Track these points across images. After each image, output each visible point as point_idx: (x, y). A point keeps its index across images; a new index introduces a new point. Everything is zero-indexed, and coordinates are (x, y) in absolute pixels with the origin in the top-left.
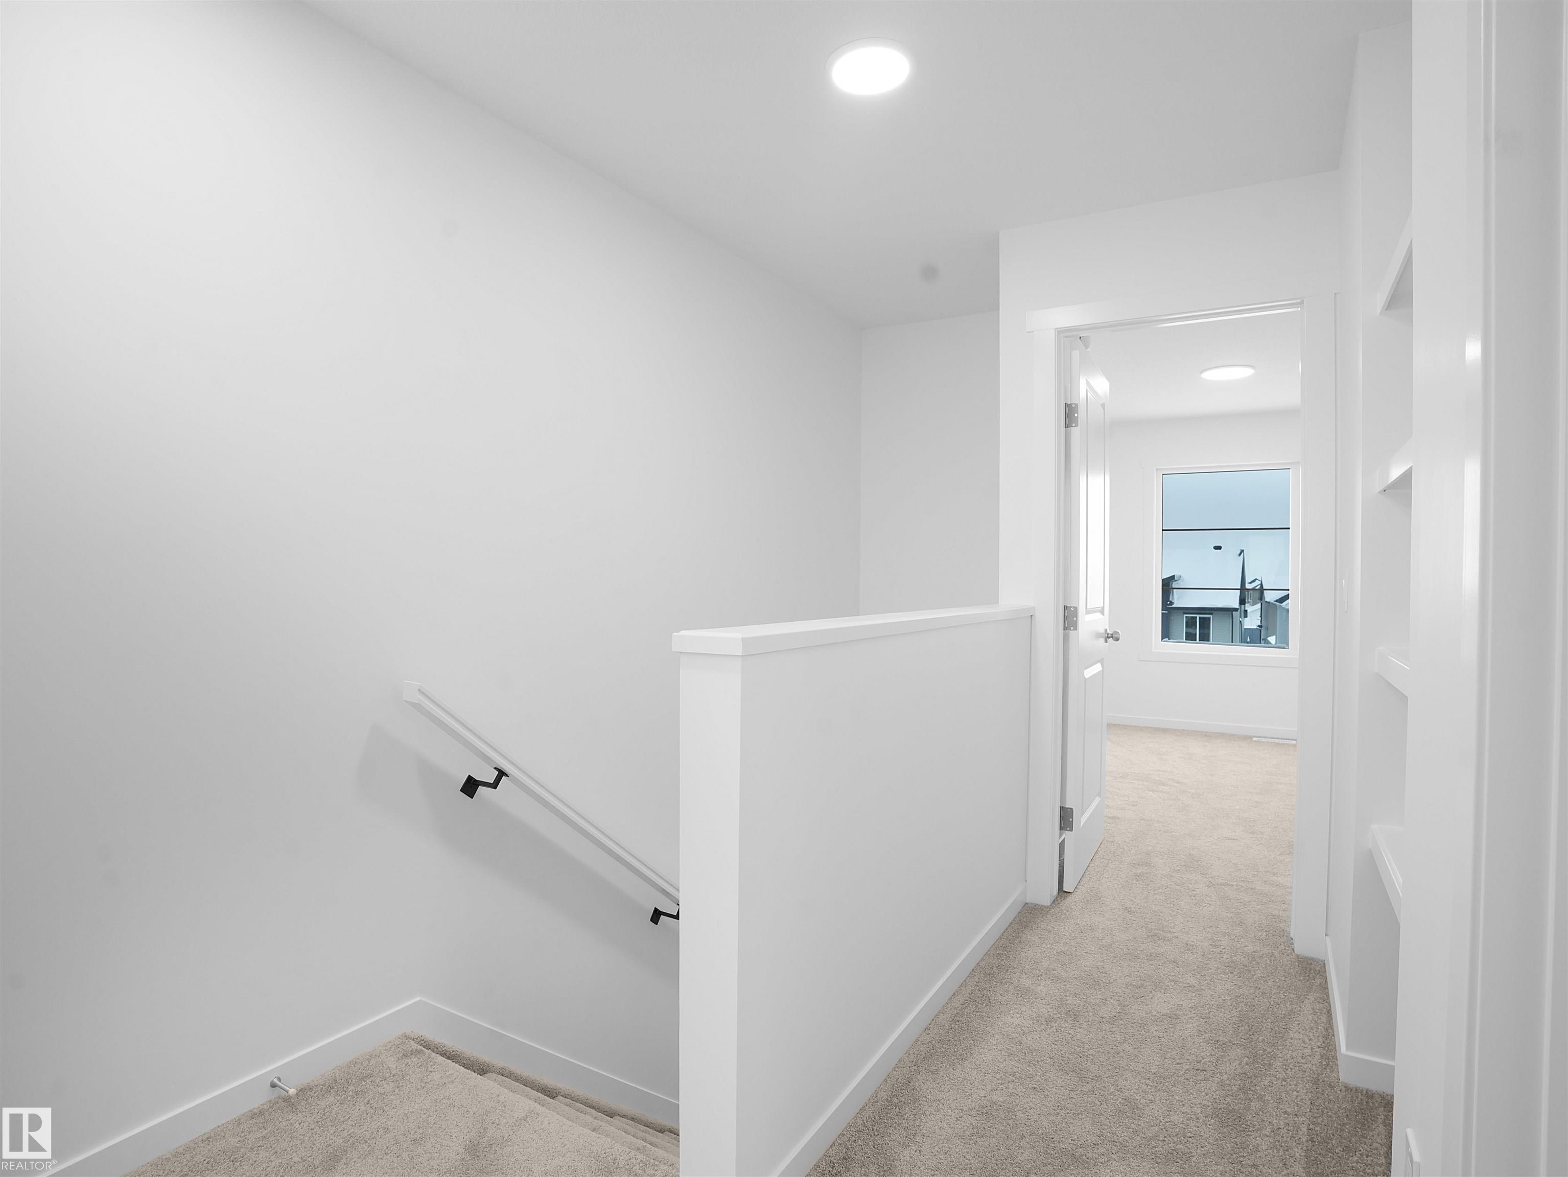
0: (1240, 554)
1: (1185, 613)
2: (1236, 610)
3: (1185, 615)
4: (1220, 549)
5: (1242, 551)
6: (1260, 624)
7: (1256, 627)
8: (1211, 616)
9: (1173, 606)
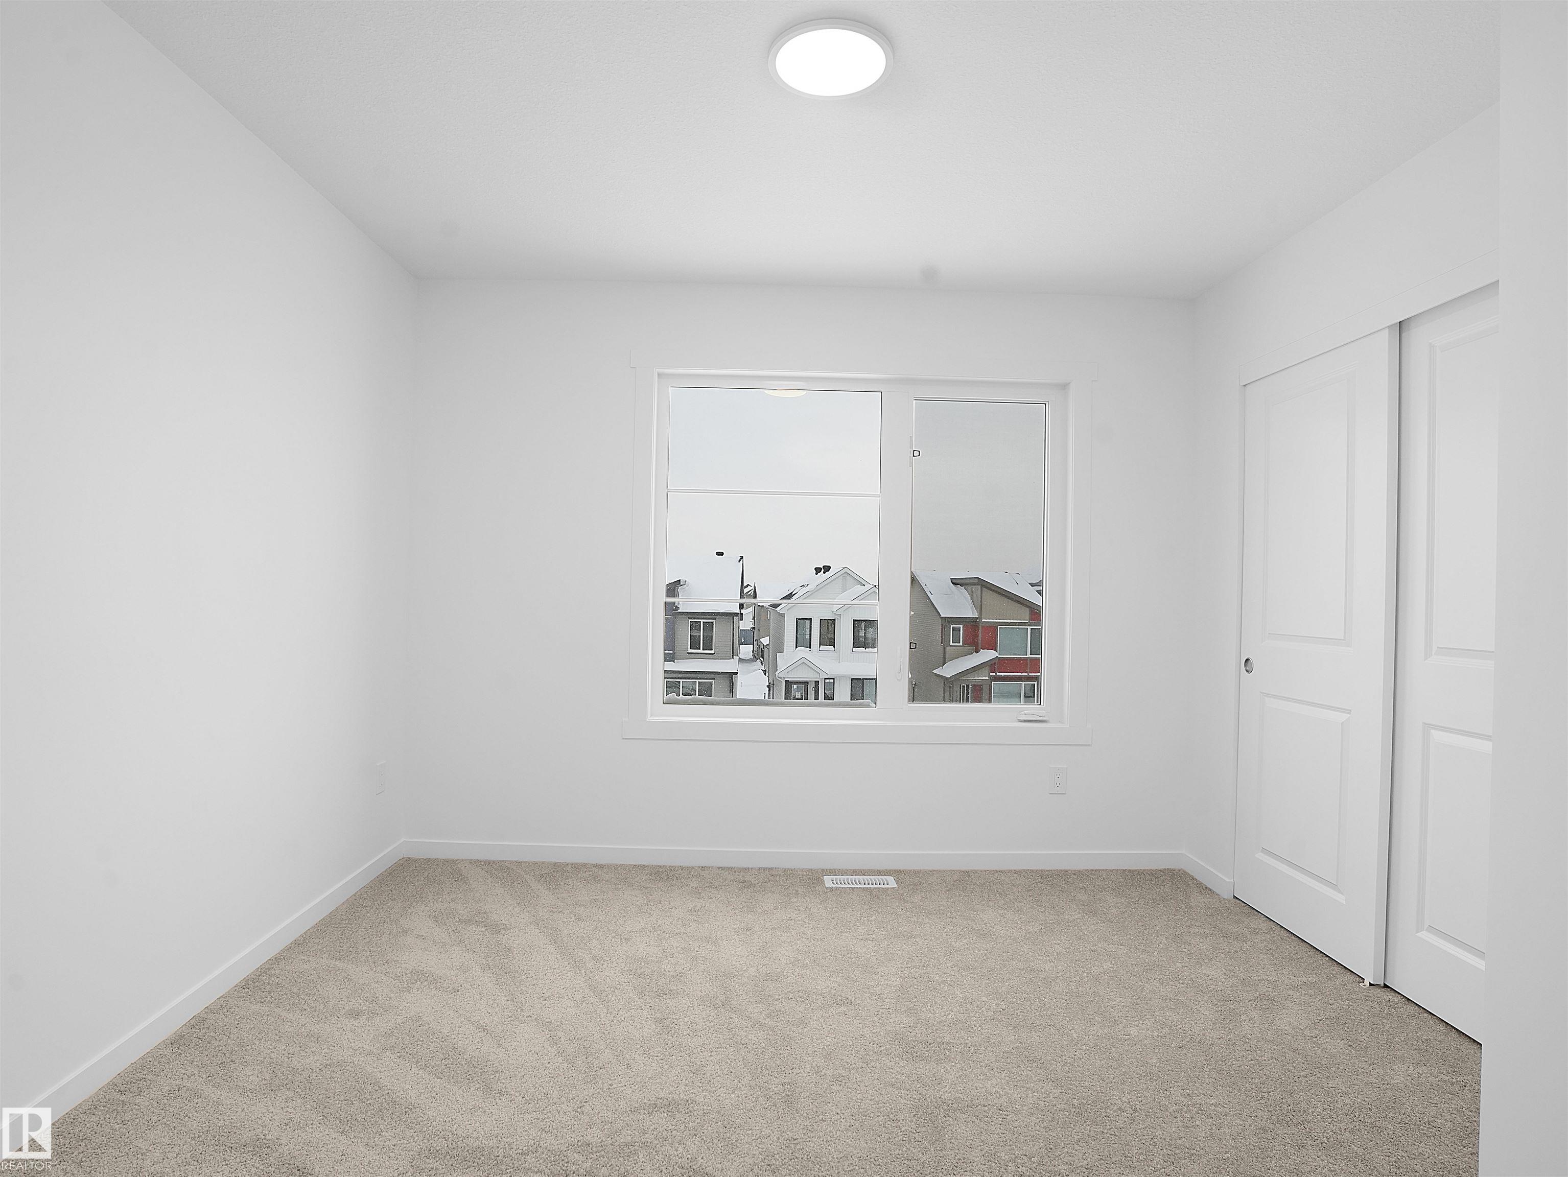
0: (739, 561)
1: (689, 618)
2: (736, 614)
3: (690, 621)
4: (722, 555)
5: (742, 558)
6: (753, 626)
7: (749, 629)
8: (714, 621)
9: (679, 611)
